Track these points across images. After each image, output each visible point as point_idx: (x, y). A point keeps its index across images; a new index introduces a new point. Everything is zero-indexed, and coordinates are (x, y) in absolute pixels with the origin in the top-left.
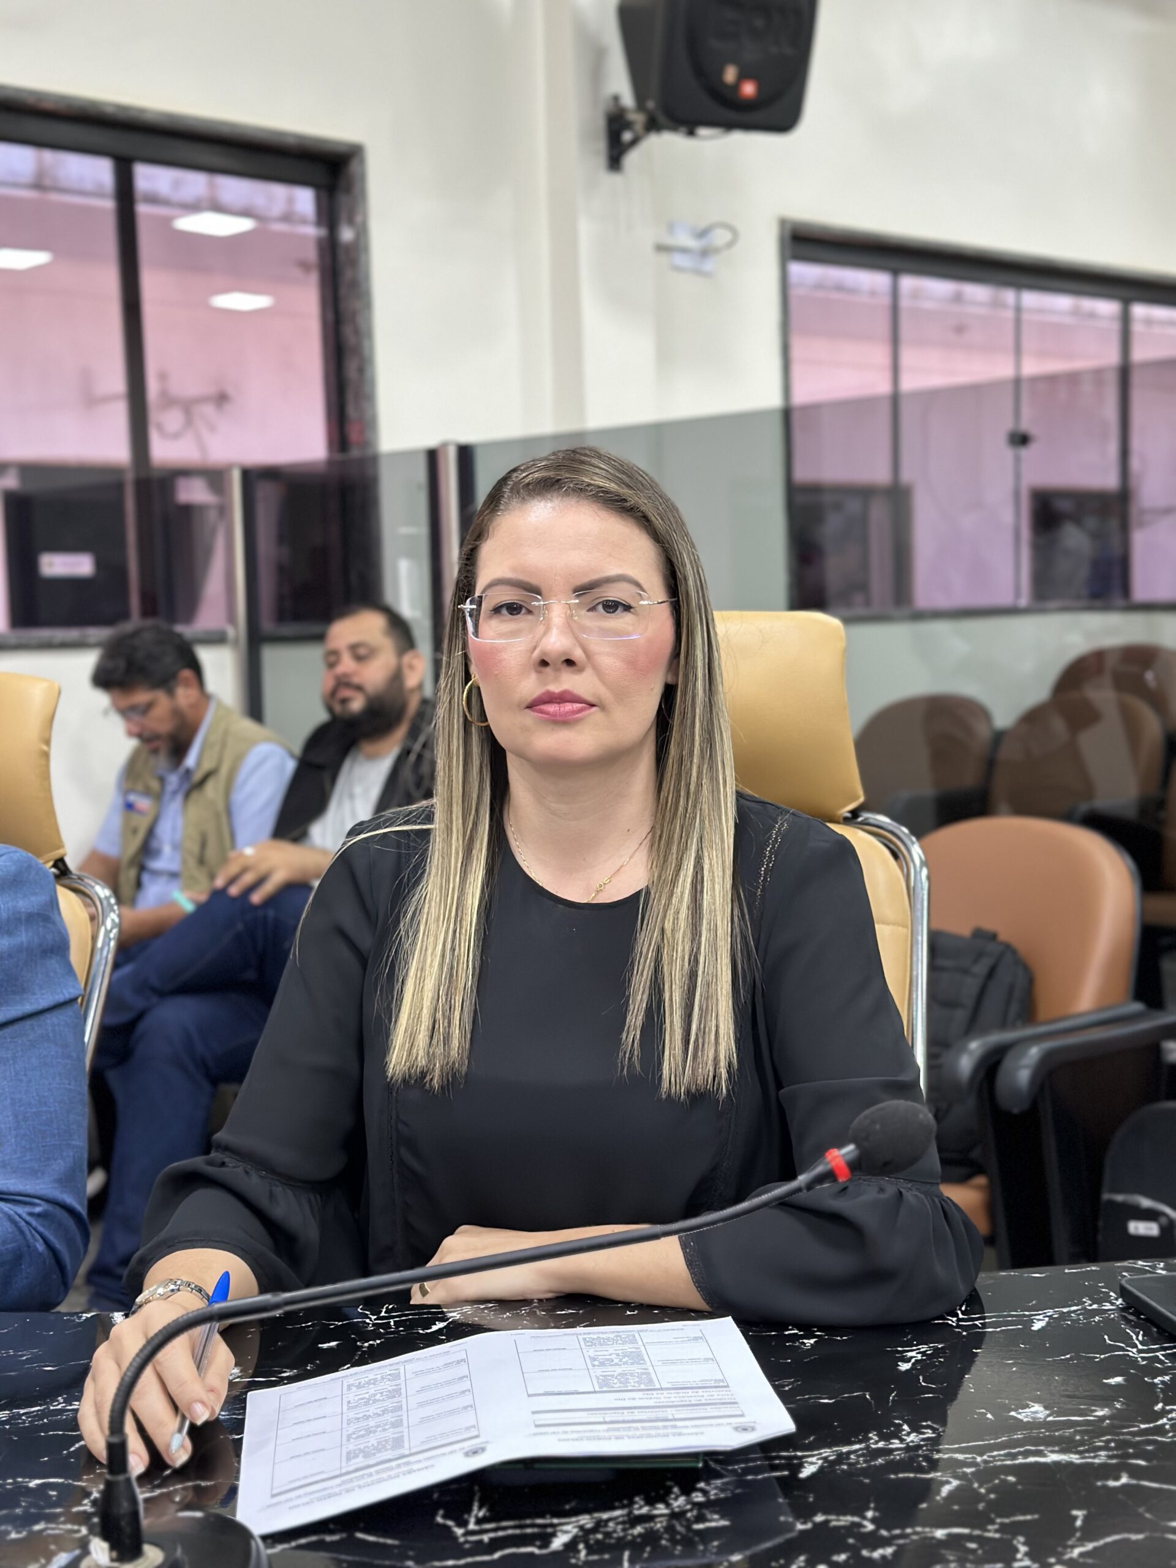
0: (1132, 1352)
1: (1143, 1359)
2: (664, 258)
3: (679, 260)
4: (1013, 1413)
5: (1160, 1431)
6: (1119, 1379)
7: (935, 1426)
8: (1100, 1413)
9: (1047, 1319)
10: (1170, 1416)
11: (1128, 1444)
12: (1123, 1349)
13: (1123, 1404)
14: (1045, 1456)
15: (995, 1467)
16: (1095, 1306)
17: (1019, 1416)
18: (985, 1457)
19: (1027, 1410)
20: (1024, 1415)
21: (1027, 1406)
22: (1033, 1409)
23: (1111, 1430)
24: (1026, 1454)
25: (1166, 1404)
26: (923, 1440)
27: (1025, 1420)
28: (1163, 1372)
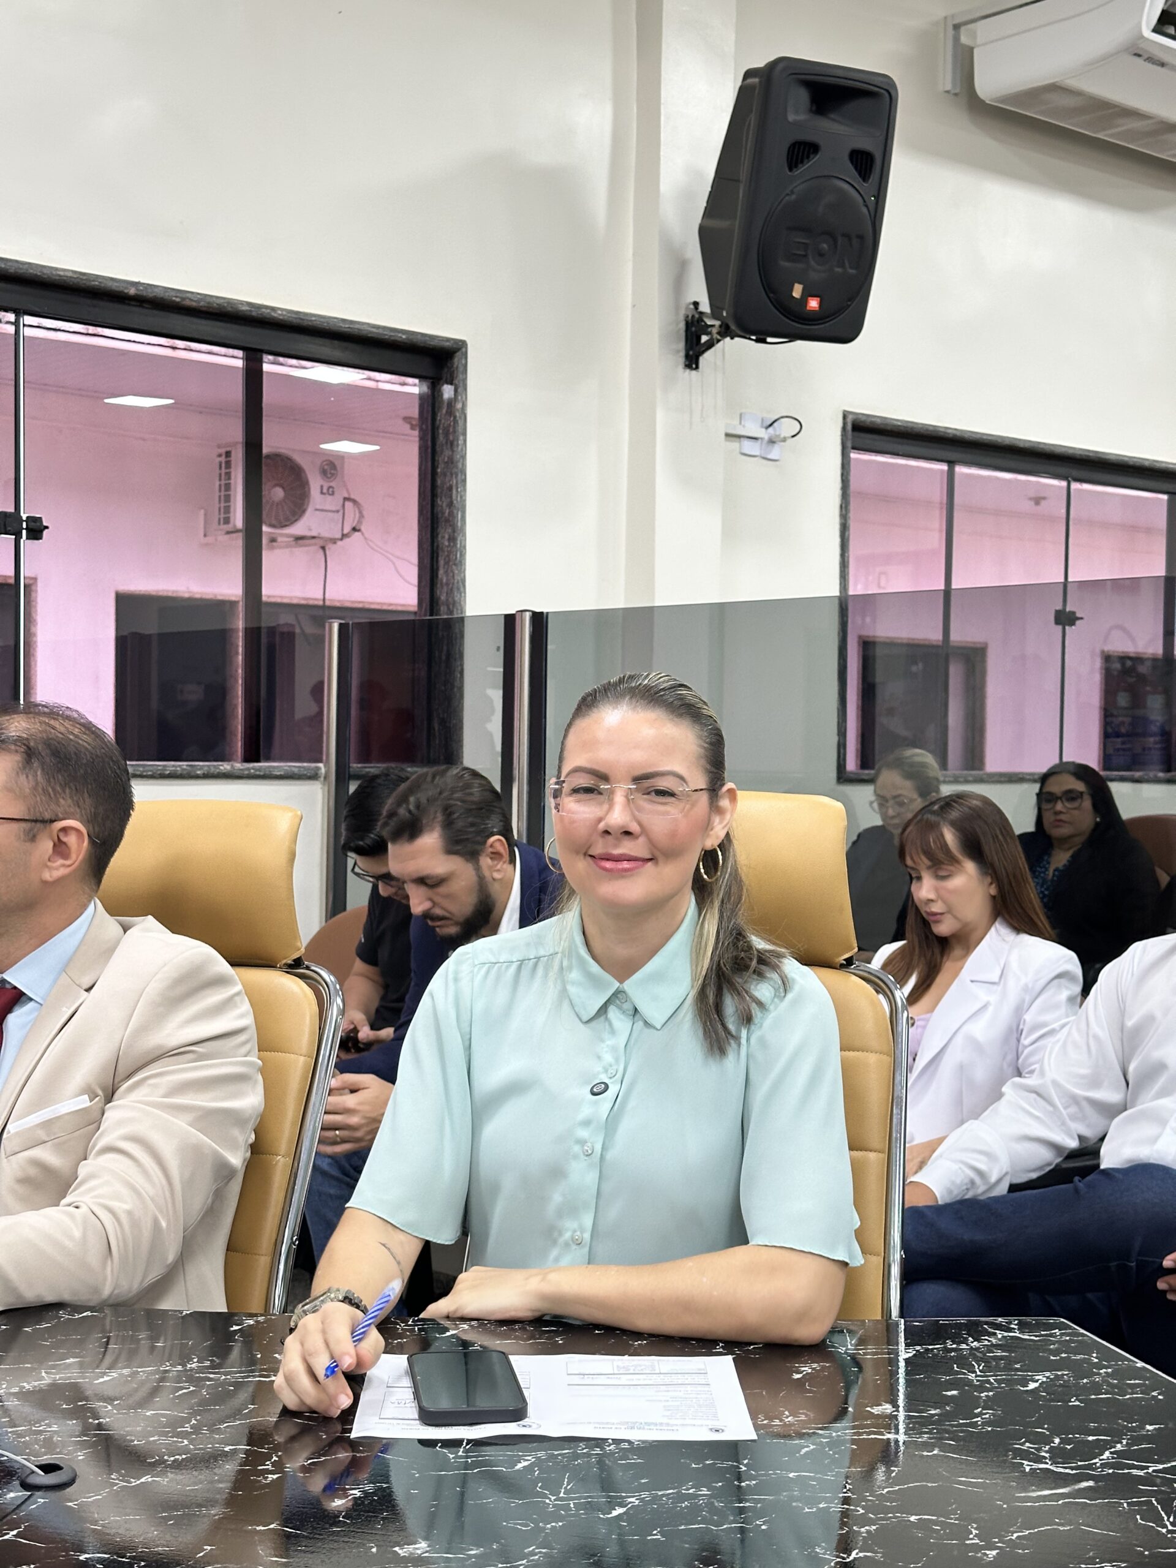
0: (972, 1376)
1: (978, 1381)
2: (735, 445)
3: (748, 447)
4: (868, 1409)
5: (975, 1425)
6: (955, 1392)
7: (809, 1413)
8: (933, 1412)
9: (915, 1352)
10: (984, 1417)
11: (947, 1431)
12: (964, 1374)
13: (952, 1407)
14: (884, 1435)
15: (844, 1439)
16: (954, 1346)
17: (872, 1411)
18: (839, 1433)
19: (880, 1407)
20: (876, 1410)
21: (881, 1405)
22: (884, 1407)
23: (938, 1422)
24: (869, 1434)
25: (983, 1409)
26: (796, 1421)
27: (876, 1413)
28: (989, 1390)
